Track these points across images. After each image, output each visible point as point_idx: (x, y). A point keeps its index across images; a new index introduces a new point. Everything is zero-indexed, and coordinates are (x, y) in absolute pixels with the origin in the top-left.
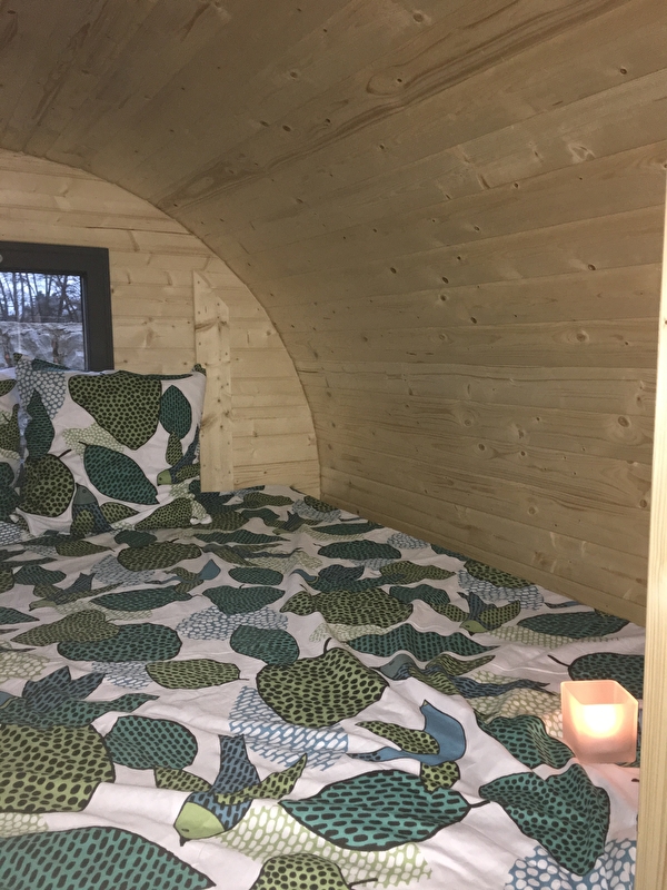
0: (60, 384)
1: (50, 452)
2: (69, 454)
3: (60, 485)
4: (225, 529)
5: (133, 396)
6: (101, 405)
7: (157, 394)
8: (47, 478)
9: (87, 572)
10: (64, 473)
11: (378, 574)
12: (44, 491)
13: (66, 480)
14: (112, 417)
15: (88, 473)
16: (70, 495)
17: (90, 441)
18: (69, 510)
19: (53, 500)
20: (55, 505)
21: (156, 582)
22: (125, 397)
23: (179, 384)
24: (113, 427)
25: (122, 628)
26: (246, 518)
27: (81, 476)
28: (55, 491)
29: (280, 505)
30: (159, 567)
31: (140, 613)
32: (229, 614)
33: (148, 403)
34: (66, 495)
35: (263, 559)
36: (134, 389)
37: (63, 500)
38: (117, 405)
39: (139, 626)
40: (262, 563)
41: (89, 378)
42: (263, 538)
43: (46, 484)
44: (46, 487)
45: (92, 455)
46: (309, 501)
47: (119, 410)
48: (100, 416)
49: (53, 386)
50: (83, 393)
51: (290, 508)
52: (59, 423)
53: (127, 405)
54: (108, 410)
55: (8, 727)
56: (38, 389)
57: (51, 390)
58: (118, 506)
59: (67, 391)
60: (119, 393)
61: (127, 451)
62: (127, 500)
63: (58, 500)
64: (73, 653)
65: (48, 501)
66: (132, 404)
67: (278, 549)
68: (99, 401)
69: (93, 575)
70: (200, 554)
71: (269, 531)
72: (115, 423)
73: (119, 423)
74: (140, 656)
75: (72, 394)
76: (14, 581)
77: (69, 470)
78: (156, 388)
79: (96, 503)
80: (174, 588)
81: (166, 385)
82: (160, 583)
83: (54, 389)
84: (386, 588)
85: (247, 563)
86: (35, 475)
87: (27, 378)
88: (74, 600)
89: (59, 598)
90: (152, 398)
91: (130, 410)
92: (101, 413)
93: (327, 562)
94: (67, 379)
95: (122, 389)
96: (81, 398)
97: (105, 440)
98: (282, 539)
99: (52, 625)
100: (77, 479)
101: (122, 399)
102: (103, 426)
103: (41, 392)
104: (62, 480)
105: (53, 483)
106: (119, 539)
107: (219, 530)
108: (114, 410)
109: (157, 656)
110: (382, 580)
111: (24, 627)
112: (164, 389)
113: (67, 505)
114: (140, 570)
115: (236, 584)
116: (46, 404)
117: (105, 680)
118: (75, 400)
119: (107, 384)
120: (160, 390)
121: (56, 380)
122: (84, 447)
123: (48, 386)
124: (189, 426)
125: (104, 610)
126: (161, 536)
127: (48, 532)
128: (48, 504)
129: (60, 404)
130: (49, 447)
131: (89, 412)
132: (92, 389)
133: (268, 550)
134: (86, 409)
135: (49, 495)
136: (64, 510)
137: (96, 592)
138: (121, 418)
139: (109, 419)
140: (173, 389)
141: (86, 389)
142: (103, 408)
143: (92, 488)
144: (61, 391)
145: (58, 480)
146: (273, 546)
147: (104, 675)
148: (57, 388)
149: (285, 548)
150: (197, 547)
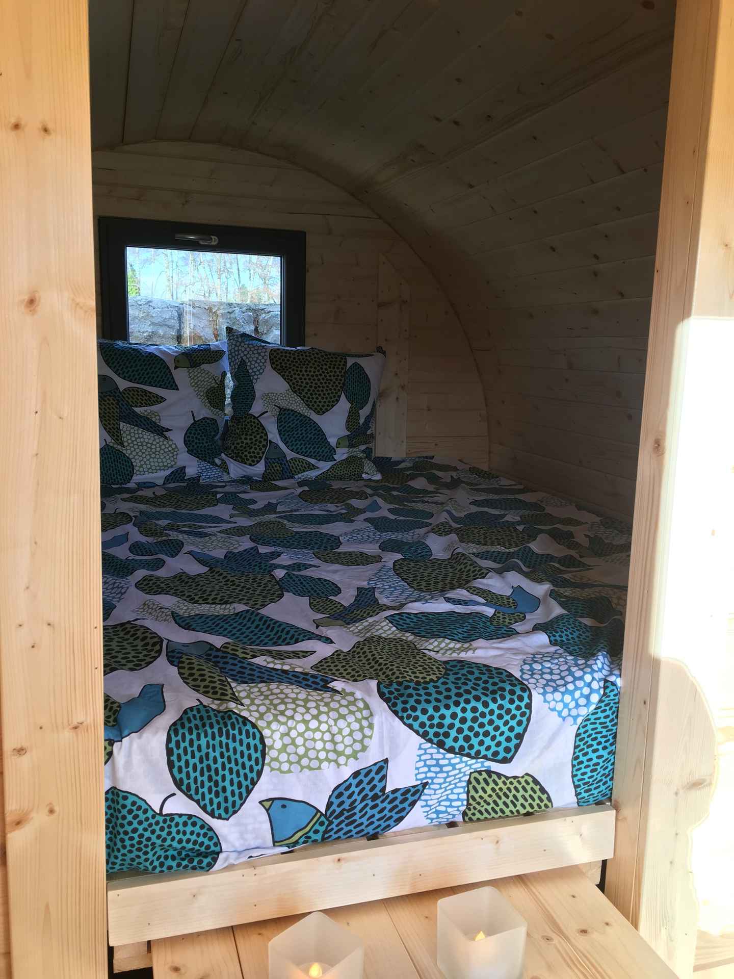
0: (263, 354)
1: (250, 412)
2: (265, 415)
3: (256, 440)
4: (393, 483)
5: (322, 369)
6: (295, 374)
7: (342, 369)
8: (246, 435)
9: (274, 501)
10: (260, 431)
11: (518, 519)
12: (244, 445)
13: (261, 437)
14: (304, 385)
15: (279, 431)
16: (263, 450)
17: (284, 404)
18: (263, 461)
19: (249, 453)
20: (251, 457)
21: (327, 511)
22: (315, 368)
23: (362, 362)
24: (304, 393)
25: (297, 533)
26: (413, 477)
27: (273, 434)
28: (252, 445)
29: (446, 471)
30: (332, 502)
31: (312, 526)
32: (382, 532)
33: (334, 376)
34: (260, 449)
35: (419, 504)
36: (323, 363)
37: (258, 453)
38: (308, 375)
39: (311, 532)
40: (420, 506)
41: (286, 351)
42: (425, 492)
43: (246, 439)
44: (245, 441)
45: (285, 417)
46: (473, 470)
47: (310, 379)
48: (293, 384)
49: (257, 355)
50: (281, 363)
51: (454, 474)
52: (260, 387)
53: (317, 376)
54: (301, 379)
55: (214, 569)
56: (244, 358)
57: (255, 359)
58: (302, 461)
59: (268, 360)
60: (311, 365)
61: (314, 417)
62: (310, 457)
63: (254, 452)
64: (261, 541)
65: (246, 453)
66: (321, 375)
67: (436, 499)
68: (293, 370)
69: (277, 504)
70: (367, 498)
71: (431, 488)
72: (306, 390)
73: (309, 390)
74: (310, 547)
75: (272, 364)
76: (218, 502)
77: (264, 429)
78: (343, 363)
79: (285, 457)
80: (342, 514)
81: (350, 362)
82: (331, 512)
83: (258, 358)
84: (520, 528)
85: (405, 505)
86: (238, 431)
87: (236, 348)
88: (264, 515)
89: (252, 514)
90: (338, 371)
91: (319, 380)
92: (294, 381)
93: (474, 509)
94: (268, 351)
95: (313, 362)
96: (279, 367)
97: (297, 405)
98: (440, 493)
99: (246, 527)
100: (270, 437)
101: (313, 370)
102: (295, 392)
103: (247, 361)
104: (258, 437)
105: (251, 439)
106: (301, 484)
107: (386, 484)
108: (305, 379)
109: (323, 548)
110: (519, 523)
111: (225, 526)
112: (349, 364)
113: (261, 458)
114: (316, 503)
115: (392, 517)
116: (250, 371)
117: (282, 555)
118: (274, 369)
119: (301, 357)
120: (345, 365)
121: (259, 351)
122: (278, 410)
123: (253, 356)
124: (368, 399)
125: (286, 522)
126: (336, 485)
127: (244, 476)
128: (246, 456)
129: (261, 371)
130: (250, 409)
131: (285, 379)
132: (288, 360)
133: (426, 499)
134: (283, 376)
135: (248, 449)
136: (258, 462)
137: (280, 513)
138: (311, 387)
139: (301, 386)
140: (356, 364)
141: (283, 360)
142: (296, 376)
143: (282, 445)
144: (263, 361)
145: (255, 437)
146: (431, 497)
147: (282, 553)
148: (260, 358)
149: (440, 498)
150: (365, 493)
